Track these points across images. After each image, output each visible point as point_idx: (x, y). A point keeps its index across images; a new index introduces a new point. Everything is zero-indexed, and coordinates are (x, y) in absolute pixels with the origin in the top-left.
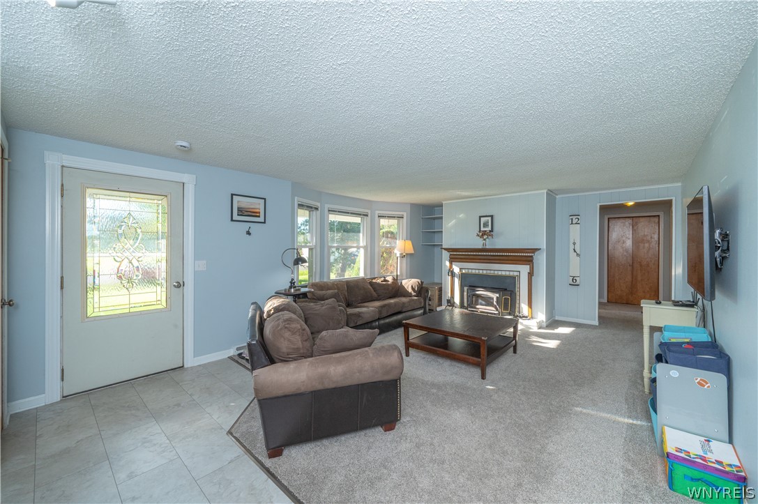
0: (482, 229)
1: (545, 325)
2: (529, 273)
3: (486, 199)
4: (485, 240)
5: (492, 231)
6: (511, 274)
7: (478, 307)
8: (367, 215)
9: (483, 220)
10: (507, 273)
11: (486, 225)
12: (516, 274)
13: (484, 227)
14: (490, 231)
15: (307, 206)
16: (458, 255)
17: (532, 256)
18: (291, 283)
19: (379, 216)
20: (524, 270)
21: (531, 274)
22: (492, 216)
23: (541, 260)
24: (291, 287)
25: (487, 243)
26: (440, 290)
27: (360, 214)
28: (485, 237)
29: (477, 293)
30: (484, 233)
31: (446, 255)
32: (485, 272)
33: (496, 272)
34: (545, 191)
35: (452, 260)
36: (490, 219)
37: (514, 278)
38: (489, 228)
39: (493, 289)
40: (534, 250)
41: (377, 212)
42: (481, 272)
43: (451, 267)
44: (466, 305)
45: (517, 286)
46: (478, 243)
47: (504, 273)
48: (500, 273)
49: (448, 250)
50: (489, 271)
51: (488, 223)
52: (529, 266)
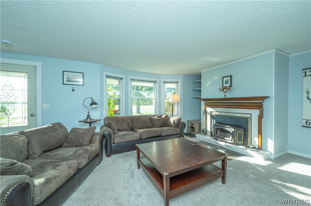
0: (225, 85)
1: (273, 157)
2: (259, 116)
3: (227, 65)
4: (225, 92)
5: (231, 86)
6: (245, 115)
8: (156, 82)
9: (225, 79)
10: (242, 115)
11: (227, 82)
12: (249, 116)
13: (225, 84)
14: (229, 86)
15: (113, 77)
16: (212, 102)
17: (261, 103)
18: (88, 116)
19: (164, 82)
20: (255, 113)
21: (261, 117)
22: (231, 76)
23: (270, 107)
24: (87, 118)
25: (227, 95)
26: (200, 124)
28: (225, 90)
30: (225, 88)
31: (203, 103)
32: (226, 114)
33: (234, 114)
34: (274, 51)
35: (207, 105)
36: (229, 78)
37: (247, 119)
38: (229, 85)
39: (232, 126)
40: (263, 98)
41: (163, 80)
42: (224, 114)
43: (205, 110)
44: (213, 135)
45: (249, 124)
46: (221, 95)
47: (239, 115)
48: (237, 115)
49: (204, 100)
50: (229, 114)
51: (228, 81)
52: (259, 110)
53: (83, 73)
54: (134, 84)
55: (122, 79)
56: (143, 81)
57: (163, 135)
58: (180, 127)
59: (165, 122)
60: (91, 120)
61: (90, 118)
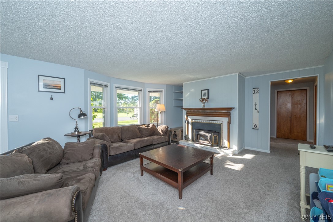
0: (203, 97)
1: (237, 152)
2: (228, 122)
3: (205, 80)
4: (204, 103)
5: (208, 98)
6: (219, 122)
7: (200, 141)
8: (141, 91)
9: (203, 92)
10: (216, 122)
11: (205, 95)
12: (221, 122)
13: (204, 96)
14: (207, 98)
15: (98, 84)
16: (191, 112)
17: (230, 112)
18: (75, 129)
19: (148, 91)
20: (225, 120)
21: (229, 123)
22: (208, 90)
23: (235, 115)
24: (75, 131)
25: (205, 105)
26: (182, 131)
27: (137, 90)
28: (204, 101)
29: (200, 133)
30: (204, 99)
31: (185, 112)
32: (204, 121)
33: (210, 122)
34: (237, 74)
35: (188, 115)
36: (207, 91)
37: (220, 125)
38: (207, 97)
39: (208, 131)
40: (231, 109)
41: (147, 89)
42: (202, 121)
43: (187, 118)
44: (194, 140)
45: (222, 129)
46: (200, 105)
47: (214, 122)
48: (212, 122)
49: (186, 109)
50: (207, 121)
51: (206, 93)
52: (228, 118)
53: (64, 79)
54: (119, 92)
55: (107, 86)
56: (129, 89)
57: (154, 144)
58: (168, 135)
59: (153, 131)
60: (80, 133)
61: (78, 131)
